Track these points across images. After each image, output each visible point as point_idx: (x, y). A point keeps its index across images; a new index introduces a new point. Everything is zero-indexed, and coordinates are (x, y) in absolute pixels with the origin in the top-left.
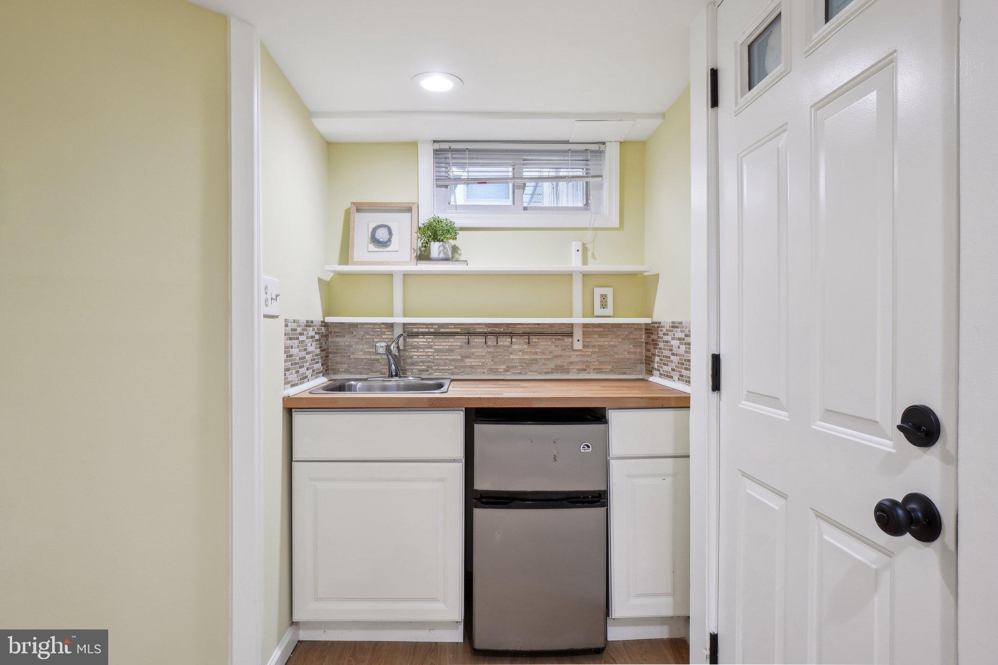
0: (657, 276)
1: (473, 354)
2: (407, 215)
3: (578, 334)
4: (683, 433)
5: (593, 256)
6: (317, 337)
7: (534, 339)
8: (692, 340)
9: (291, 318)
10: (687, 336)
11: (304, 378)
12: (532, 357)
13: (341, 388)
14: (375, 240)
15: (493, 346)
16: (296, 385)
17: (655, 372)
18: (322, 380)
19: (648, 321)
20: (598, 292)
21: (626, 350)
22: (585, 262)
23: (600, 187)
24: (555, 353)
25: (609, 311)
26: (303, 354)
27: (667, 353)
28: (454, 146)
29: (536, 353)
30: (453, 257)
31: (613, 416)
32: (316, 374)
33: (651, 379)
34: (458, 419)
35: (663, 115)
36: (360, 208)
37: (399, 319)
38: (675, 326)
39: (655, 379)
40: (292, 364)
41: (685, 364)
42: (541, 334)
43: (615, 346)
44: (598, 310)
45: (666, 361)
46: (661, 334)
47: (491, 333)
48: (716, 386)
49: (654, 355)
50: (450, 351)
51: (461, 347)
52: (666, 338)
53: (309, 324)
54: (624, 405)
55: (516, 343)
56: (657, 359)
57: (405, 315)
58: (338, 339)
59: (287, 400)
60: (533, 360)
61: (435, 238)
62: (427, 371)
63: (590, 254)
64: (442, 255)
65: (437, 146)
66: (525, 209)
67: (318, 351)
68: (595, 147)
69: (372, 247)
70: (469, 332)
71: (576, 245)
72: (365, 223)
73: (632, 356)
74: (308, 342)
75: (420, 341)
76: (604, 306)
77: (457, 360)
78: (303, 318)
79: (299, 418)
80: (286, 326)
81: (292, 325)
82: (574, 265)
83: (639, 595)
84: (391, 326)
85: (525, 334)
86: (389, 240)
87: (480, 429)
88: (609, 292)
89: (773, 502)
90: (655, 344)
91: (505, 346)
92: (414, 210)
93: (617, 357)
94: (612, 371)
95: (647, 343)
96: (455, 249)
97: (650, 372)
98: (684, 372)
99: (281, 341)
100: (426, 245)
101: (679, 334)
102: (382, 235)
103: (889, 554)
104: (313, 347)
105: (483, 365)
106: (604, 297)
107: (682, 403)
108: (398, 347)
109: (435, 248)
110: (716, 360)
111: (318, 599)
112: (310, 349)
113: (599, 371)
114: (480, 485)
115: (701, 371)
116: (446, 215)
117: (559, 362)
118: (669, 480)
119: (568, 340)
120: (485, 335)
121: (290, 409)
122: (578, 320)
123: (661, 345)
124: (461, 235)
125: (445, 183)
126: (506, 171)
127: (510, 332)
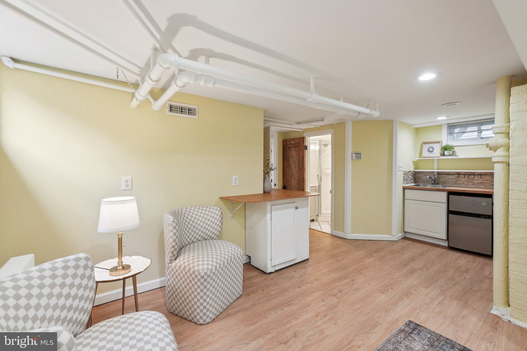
1: (460, 180)
2: (439, 144)
6: (412, 174)
9: (405, 170)
11: (408, 183)
13: (418, 186)
14: (429, 151)
15: (467, 178)
16: (406, 184)
18: (414, 184)
26: (408, 178)
28: (454, 124)
29: (483, 180)
30: (453, 154)
32: (412, 183)
34: (445, 194)
36: (425, 143)
37: (436, 171)
40: (405, 180)
42: (486, 175)
47: (466, 174)
50: (452, 179)
51: (455, 178)
53: (410, 172)
55: (475, 177)
57: (438, 169)
58: (419, 175)
59: (403, 187)
60: (482, 182)
61: (447, 150)
62: (445, 184)
64: (448, 154)
65: (448, 125)
66: (482, 138)
67: (412, 178)
69: (428, 153)
70: (458, 174)
72: (426, 147)
74: (409, 176)
75: (442, 176)
77: (454, 181)
78: (408, 170)
79: (406, 191)
80: (404, 172)
81: (405, 172)
84: (433, 172)
85: (479, 175)
86: (433, 151)
87: (451, 196)
91: (471, 178)
92: (441, 142)
96: (454, 152)
99: (402, 175)
100: (444, 152)
102: (431, 149)
104: (411, 177)
105: (464, 183)
108: (435, 177)
109: (446, 153)
111: (410, 228)
112: (410, 177)
114: (451, 209)
116: (451, 143)
120: (465, 175)
121: (404, 189)
124: (456, 148)
125: (452, 134)
126: (476, 128)
127: (474, 174)
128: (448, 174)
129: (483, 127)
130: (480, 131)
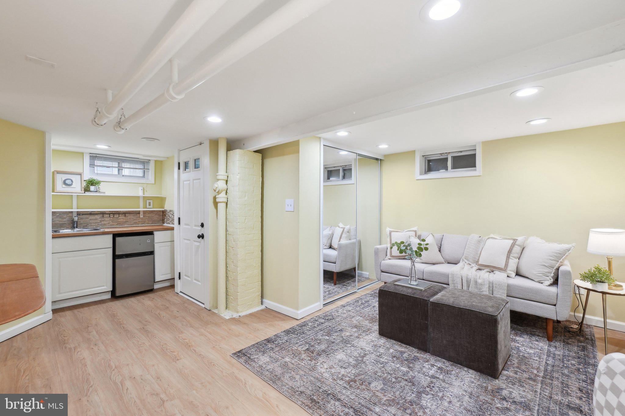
0: (165, 198)
1: (105, 220)
2: (79, 176)
3: (141, 214)
4: (173, 236)
5: (146, 191)
7: (127, 215)
8: (175, 214)
10: (174, 213)
12: (126, 220)
14: (65, 183)
15: (112, 217)
17: (165, 223)
19: (163, 209)
20: (148, 201)
21: (156, 217)
22: (144, 194)
23: (148, 172)
24: (134, 219)
25: (151, 206)
27: (169, 218)
28: (97, 155)
29: (128, 219)
30: (99, 191)
31: (155, 233)
33: (164, 225)
34: (110, 237)
35: (168, 158)
36: (58, 172)
37: (75, 210)
38: (170, 211)
39: (165, 225)
41: (173, 220)
42: (129, 213)
43: (153, 216)
44: (148, 206)
45: (168, 220)
46: (167, 213)
47: (111, 213)
48: (179, 224)
49: (165, 218)
50: (96, 219)
51: (100, 218)
52: (168, 214)
54: (158, 230)
55: (121, 216)
56: (166, 219)
57: (77, 209)
60: (126, 221)
61: (92, 185)
62: (87, 226)
63: (145, 190)
64: (95, 190)
65: (91, 155)
66: (123, 176)
68: (147, 161)
69: (64, 186)
70: (103, 213)
71: (140, 188)
72: (61, 178)
73: (159, 219)
75: (83, 216)
76: (150, 205)
77: (99, 222)
82: (140, 194)
83: (162, 275)
84: (72, 212)
85: (123, 213)
86: (72, 184)
87: (117, 239)
88: (151, 201)
89: (188, 242)
90: (165, 216)
91: (116, 217)
92: (82, 175)
93: (153, 219)
94: (152, 224)
95: (162, 215)
96: (99, 188)
97: (164, 223)
98: (173, 222)
100: (88, 187)
101: (172, 213)
102: (68, 182)
103: (200, 242)
105: (109, 223)
106: (150, 203)
107: (172, 229)
109: (92, 188)
110: (179, 219)
113: (148, 223)
114: (117, 253)
115: (176, 221)
116: (95, 177)
117: (135, 221)
118: (169, 247)
119: (138, 215)
120: (109, 214)
122: (141, 209)
123: (167, 216)
124: (102, 183)
125: (93, 166)
126: (116, 164)
127: (118, 213)
128: (91, 214)
129: (124, 165)
130: (120, 169)
